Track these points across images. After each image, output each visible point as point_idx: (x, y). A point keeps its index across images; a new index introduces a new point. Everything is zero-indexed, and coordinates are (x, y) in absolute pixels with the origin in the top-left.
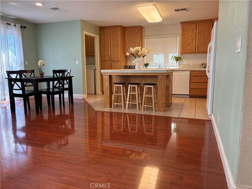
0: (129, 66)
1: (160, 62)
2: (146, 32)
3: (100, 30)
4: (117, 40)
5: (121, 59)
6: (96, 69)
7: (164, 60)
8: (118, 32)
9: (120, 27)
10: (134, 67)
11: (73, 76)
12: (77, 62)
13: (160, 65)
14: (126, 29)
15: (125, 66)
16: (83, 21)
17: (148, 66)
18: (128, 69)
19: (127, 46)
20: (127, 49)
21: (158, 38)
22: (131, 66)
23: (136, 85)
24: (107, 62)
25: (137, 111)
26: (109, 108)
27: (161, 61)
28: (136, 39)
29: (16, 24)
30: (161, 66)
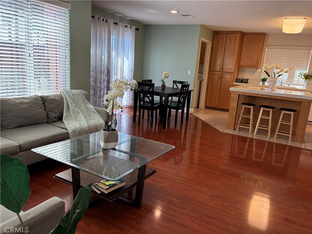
0: (241, 79)
1: (282, 78)
2: (269, 41)
3: (214, 36)
4: (233, 49)
5: (235, 72)
6: (203, 80)
7: (287, 76)
8: (236, 39)
9: (240, 33)
10: (247, 81)
11: (193, 91)
12: (189, 72)
13: (283, 81)
14: (245, 35)
15: (237, 79)
16: (203, 26)
17: (266, 81)
18: (240, 82)
19: (243, 55)
20: (243, 59)
21: (284, 49)
22: (244, 79)
23: (271, 109)
24: (216, 73)
25: (267, 138)
26: (233, 131)
27: (284, 77)
28: (256, 49)
29: (131, 26)
30: (283, 84)
